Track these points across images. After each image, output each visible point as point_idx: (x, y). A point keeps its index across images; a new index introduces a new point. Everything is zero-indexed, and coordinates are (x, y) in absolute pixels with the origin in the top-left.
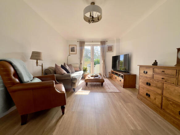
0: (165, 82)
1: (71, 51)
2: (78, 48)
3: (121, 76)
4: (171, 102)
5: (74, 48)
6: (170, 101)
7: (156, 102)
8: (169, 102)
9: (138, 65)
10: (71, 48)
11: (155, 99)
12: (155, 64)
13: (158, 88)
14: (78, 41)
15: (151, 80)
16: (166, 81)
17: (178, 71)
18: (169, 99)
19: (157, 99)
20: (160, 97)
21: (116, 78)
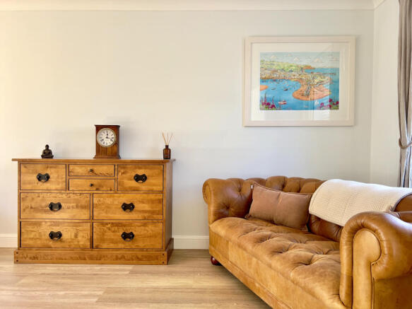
0: (96, 192)
4: (109, 225)
6: (107, 224)
7: (78, 242)
8: (105, 228)
9: (13, 160)
11: (76, 236)
12: (47, 154)
13: (83, 207)
15: (64, 195)
16: (97, 189)
17: (116, 167)
18: (105, 221)
19: (80, 234)
20: (88, 226)
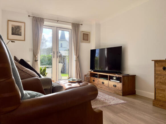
1: (13, 34)
2: (28, 30)
3: (115, 78)
5: (18, 28)
9: (152, 60)
10: (12, 28)
14: (29, 16)
21: (103, 83)
